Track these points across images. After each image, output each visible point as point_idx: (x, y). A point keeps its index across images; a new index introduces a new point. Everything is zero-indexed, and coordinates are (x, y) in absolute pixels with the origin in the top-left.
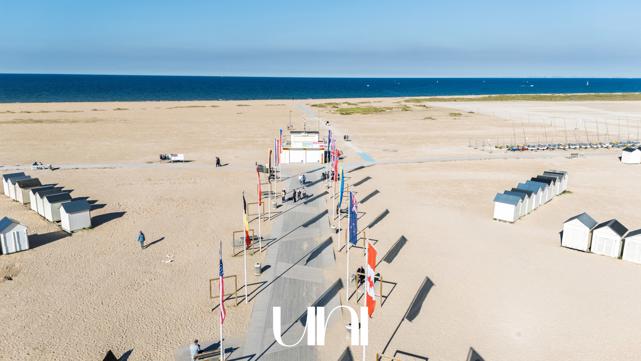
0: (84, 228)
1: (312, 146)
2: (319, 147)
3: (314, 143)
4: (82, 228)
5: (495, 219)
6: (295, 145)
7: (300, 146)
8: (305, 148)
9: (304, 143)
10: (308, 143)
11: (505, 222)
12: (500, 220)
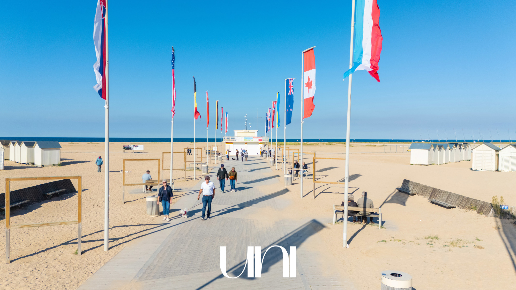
0: (54, 164)
1: (252, 140)
2: (258, 141)
3: (254, 137)
4: (52, 164)
5: (412, 164)
6: (238, 139)
7: (243, 140)
8: (246, 141)
9: (246, 138)
10: (249, 138)
11: (421, 165)
12: (416, 165)
